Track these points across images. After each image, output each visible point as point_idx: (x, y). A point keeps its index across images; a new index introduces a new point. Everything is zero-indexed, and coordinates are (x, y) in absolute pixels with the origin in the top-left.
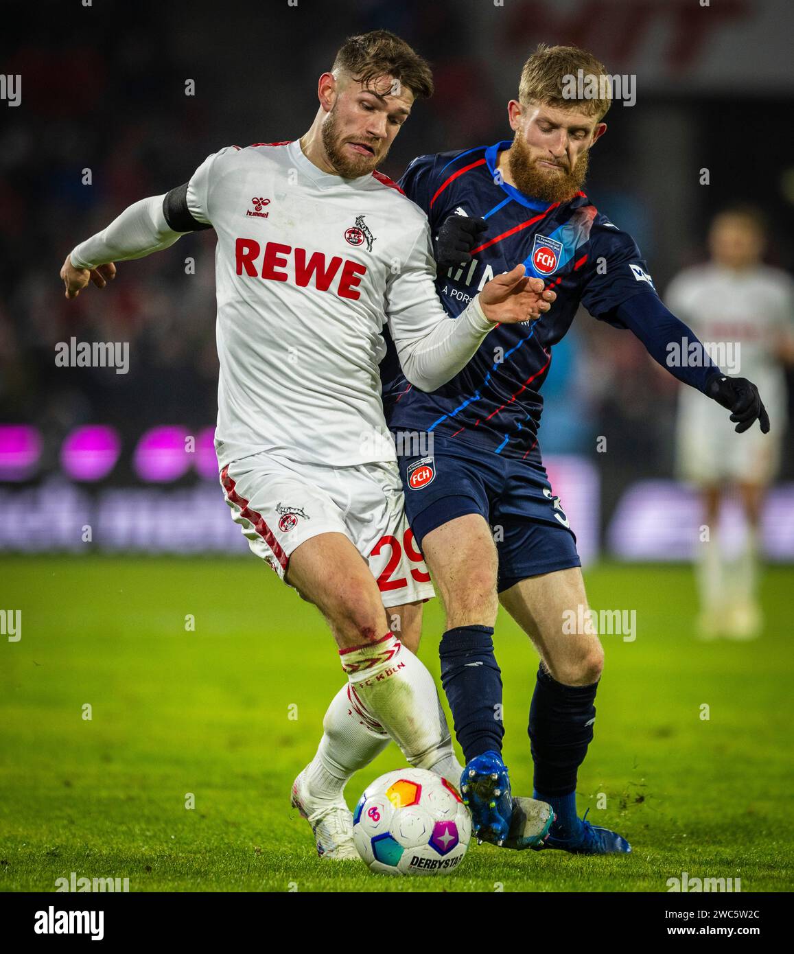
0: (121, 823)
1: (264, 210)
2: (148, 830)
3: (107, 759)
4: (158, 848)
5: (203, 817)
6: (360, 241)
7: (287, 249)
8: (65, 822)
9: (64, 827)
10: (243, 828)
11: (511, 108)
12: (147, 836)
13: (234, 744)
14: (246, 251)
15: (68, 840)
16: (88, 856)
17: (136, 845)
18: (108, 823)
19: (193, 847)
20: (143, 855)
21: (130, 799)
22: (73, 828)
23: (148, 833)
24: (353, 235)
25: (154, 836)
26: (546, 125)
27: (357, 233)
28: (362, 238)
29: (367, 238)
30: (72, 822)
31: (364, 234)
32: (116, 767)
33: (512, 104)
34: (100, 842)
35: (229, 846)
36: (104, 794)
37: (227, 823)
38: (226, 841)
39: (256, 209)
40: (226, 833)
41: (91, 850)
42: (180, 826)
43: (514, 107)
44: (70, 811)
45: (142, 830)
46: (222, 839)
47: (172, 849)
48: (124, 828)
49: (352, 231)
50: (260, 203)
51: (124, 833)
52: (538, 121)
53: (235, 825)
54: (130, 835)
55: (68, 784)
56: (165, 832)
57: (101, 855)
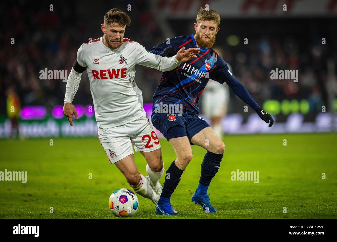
0: (70, 204)
1: (98, 62)
2: (76, 205)
3: (65, 188)
4: (79, 210)
5: (90, 202)
6: (123, 62)
7: (105, 71)
8: (56, 204)
9: (56, 205)
10: (100, 204)
11: (195, 26)
12: (76, 207)
13: (97, 183)
14: (95, 73)
15: (57, 208)
16: (62, 212)
17: (73, 209)
18: (66, 204)
19: (88, 209)
20: (75, 211)
21: (72, 198)
22: (58, 206)
23: (76, 206)
24: (121, 61)
25: (78, 207)
26: (203, 27)
27: (122, 61)
28: (123, 61)
29: (124, 60)
30: (57, 204)
31: (123, 60)
32: (68, 190)
33: (195, 24)
34: (65, 209)
35: (96, 208)
36: (65, 197)
37: (96, 203)
38: (96, 207)
39: (95, 62)
40: (96, 206)
41: (62, 211)
42: (84, 204)
43: (195, 25)
44: (57, 201)
45: (75, 205)
46: (95, 207)
47: (82, 210)
48: (70, 205)
49: (121, 60)
50: (96, 60)
51: (70, 206)
52: (201, 26)
53: (98, 204)
54: (72, 207)
55: (56, 195)
56: (81, 206)
57: (65, 212)
